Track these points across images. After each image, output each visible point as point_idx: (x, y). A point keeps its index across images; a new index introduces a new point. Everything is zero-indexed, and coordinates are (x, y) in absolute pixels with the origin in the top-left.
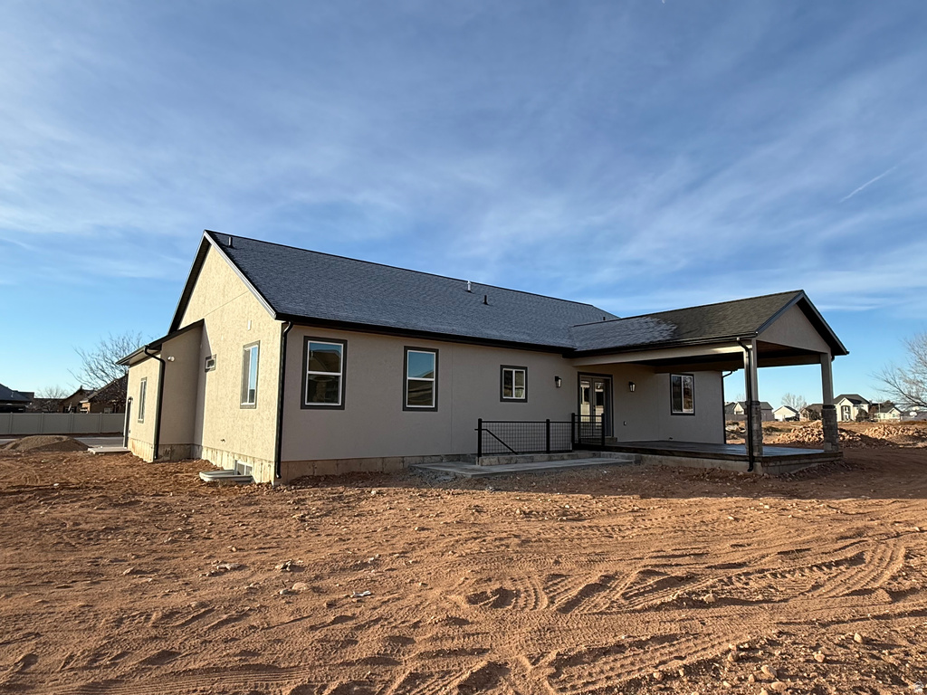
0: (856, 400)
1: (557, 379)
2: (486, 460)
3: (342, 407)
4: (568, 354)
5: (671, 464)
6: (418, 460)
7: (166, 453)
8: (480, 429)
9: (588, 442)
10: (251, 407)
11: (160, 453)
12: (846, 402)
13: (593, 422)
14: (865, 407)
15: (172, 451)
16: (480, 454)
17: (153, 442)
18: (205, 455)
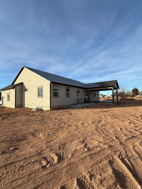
0: (102, 95)
1: (83, 92)
2: (79, 104)
3: (58, 97)
4: (84, 88)
5: (101, 104)
6: (68, 105)
7: (17, 106)
8: (78, 100)
9: (87, 101)
10: (42, 97)
11: (16, 106)
12: (101, 95)
13: (87, 98)
14: (103, 96)
15: (18, 106)
16: (78, 104)
17: (15, 104)
18: (26, 106)
